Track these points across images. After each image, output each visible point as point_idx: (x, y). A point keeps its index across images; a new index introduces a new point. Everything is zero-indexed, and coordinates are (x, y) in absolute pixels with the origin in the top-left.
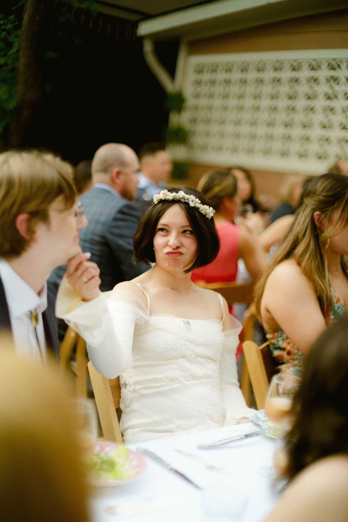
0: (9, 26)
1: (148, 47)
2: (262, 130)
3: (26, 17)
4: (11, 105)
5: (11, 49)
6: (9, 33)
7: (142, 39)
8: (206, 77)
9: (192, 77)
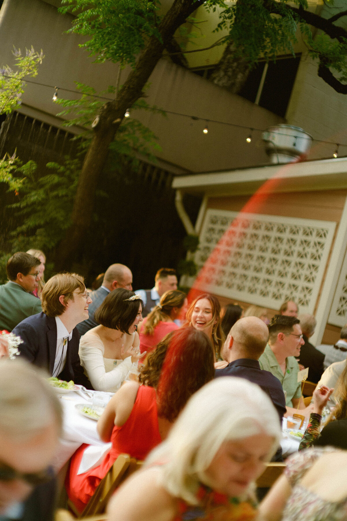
0: (73, 167)
1: (179, 197)
2: (251, 273)
3: (86, 163)
4: (66, 226)
5: (72, 184)
6: (72, 172)
7: (175, 190)
8: (218, 227)
9: (207, 225)
